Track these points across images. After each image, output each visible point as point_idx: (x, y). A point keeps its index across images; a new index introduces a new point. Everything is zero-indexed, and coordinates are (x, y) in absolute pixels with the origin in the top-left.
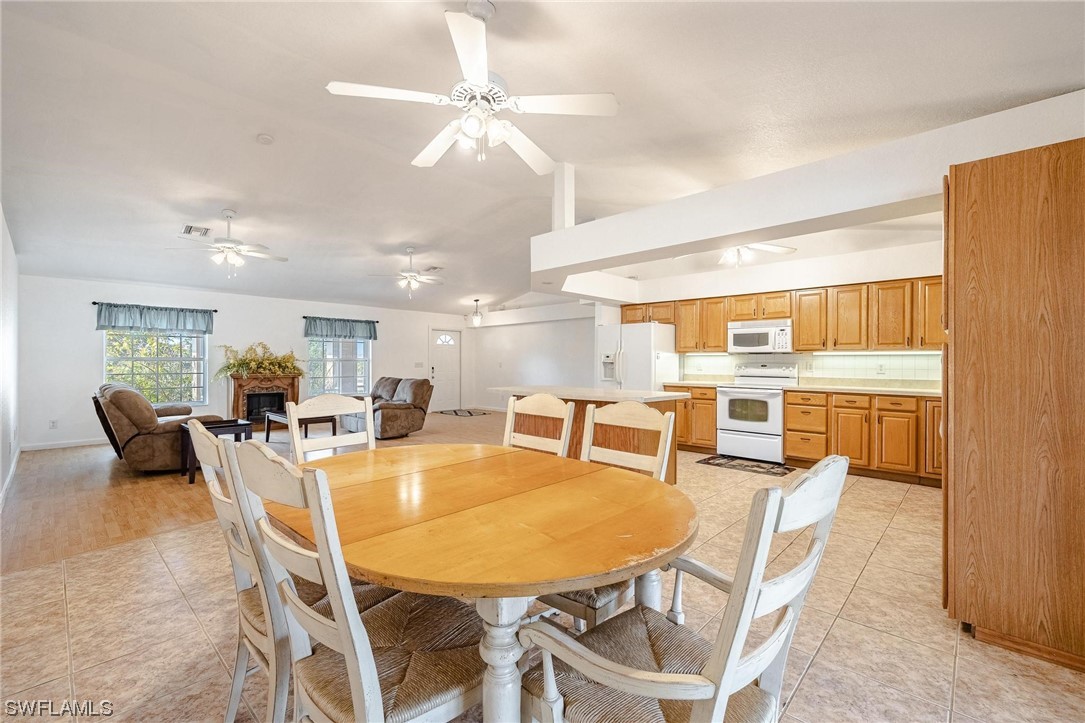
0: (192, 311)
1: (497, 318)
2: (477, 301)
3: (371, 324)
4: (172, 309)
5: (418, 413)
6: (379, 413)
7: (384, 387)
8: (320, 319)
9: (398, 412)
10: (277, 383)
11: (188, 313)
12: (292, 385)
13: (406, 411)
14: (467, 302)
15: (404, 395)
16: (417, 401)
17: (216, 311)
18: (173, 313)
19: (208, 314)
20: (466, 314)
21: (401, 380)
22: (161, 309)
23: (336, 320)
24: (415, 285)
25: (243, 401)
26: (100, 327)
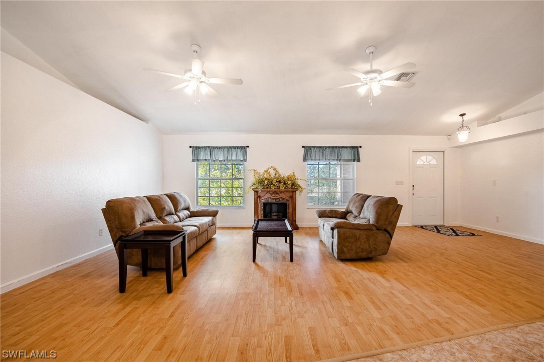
0: (235, 148)
1: (492, 131)
2: (462, 115)
3: (355, 149)
4: (225, 147)
5: (381, 236)
6: (336, 231)
7: (355, 203)
8: (314, 147)
9: (358, 232)
10: (282, 195)
11: (233, 149)
12: (292, 197)
13: (365, 232)
14: (451, 118)
15: (368, 215)
16: (380, 223)
17: (248, 147)
18: (226, 150)
19: (244, 149)
20: (449, 133)
21: (369, 196)
22: (220, 148)
23: (326, 147)
24: (377, 91)
25: (261, 208)
26: (193, 161)
